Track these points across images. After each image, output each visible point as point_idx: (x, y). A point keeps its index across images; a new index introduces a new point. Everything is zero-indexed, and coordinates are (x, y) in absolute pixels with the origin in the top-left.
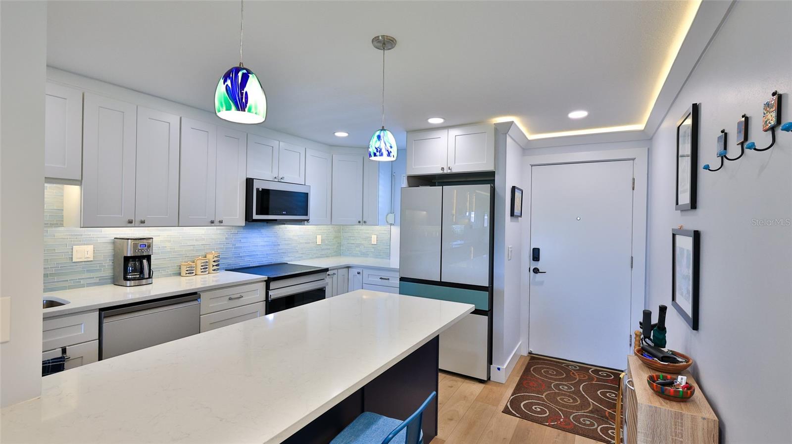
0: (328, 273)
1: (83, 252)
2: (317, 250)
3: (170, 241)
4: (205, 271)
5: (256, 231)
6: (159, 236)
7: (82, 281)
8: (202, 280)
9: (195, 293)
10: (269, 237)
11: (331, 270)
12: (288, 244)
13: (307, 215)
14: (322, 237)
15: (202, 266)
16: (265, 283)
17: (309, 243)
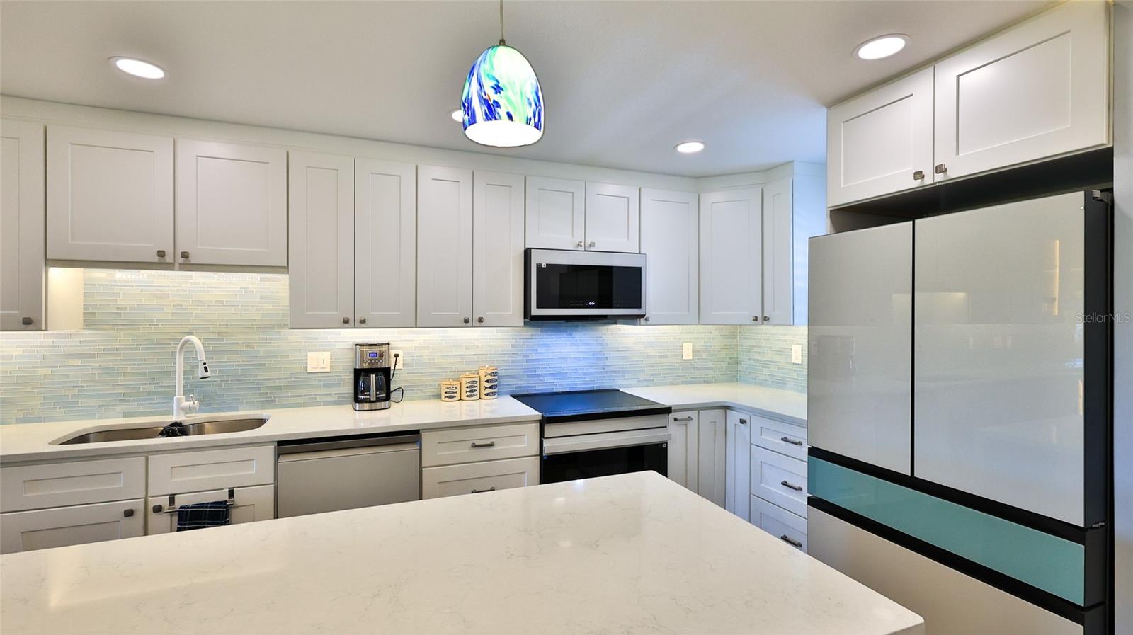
0: (672, 416)
1: (319, 361)
2: (682, 369)
3: (428, 348)
4: (472, 396)
5: (565, 335)
6: (413, 340)
7: (318, 397)
8: (468, 408)
9: (417, 432)
10: (586, 344)
11: (677, 411)
12: (623, 358)
13: (639, 307)
14: (693, 346)
15: (467, 387)
16: (539, 424)
17: (666, 356)
